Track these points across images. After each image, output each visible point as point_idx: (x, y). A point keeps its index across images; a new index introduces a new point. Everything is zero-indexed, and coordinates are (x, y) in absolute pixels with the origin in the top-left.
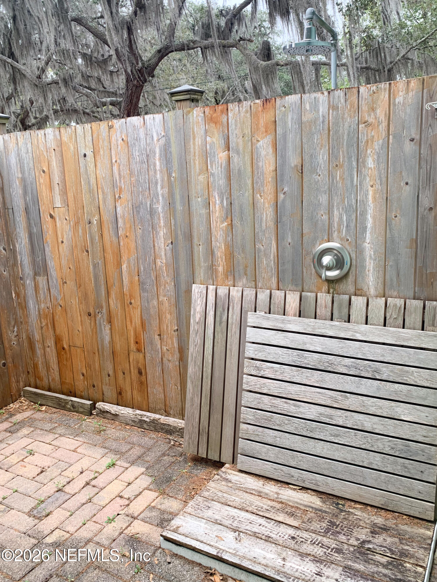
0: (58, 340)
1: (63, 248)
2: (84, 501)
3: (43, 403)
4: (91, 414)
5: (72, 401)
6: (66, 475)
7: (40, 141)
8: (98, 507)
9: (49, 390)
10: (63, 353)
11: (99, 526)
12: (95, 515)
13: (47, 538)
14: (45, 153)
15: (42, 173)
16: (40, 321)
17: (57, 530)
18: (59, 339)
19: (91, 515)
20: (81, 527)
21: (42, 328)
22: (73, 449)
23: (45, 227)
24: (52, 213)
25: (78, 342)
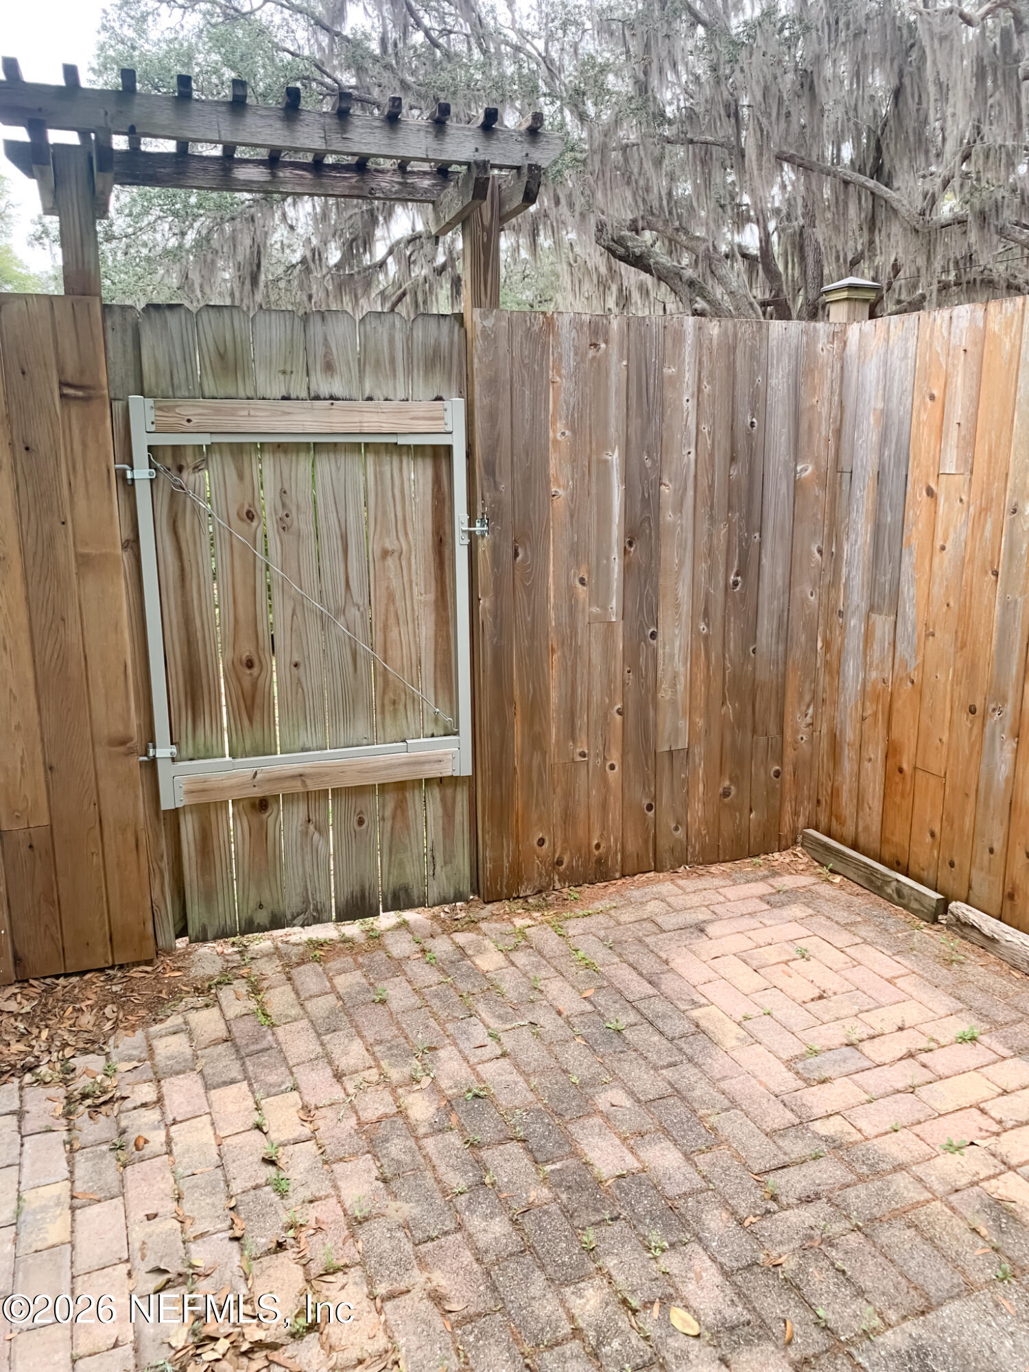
0: (892, 751)
1: (941, 563)
2: (900, 1086)
3: (838, 868)
4: (935, 921)
5: (898, 881)
6: (867, 1021)
7: (936, 334)
8: (930, 1111)
9: (855, 847)
10: (897, 779)
11: (928, 1149)
12: (919, 1123)
13: (818, 1123)
14: (943, 359)
15: (928, 399)
16: (863, 704)
17: (839, 1117)
18: (895, 750)
19: (911, 1119)
20: (886, 1133)
21: (863, 719)
22: (888, 976)
23: (911, 513)
24: (933, 486)
25: (936, 763)
